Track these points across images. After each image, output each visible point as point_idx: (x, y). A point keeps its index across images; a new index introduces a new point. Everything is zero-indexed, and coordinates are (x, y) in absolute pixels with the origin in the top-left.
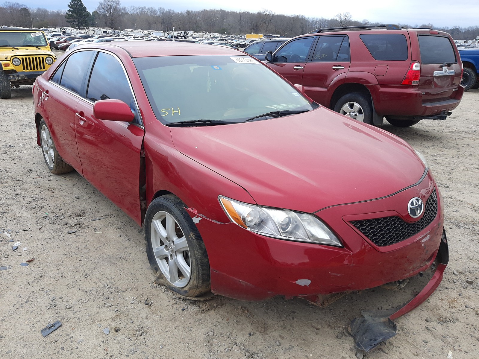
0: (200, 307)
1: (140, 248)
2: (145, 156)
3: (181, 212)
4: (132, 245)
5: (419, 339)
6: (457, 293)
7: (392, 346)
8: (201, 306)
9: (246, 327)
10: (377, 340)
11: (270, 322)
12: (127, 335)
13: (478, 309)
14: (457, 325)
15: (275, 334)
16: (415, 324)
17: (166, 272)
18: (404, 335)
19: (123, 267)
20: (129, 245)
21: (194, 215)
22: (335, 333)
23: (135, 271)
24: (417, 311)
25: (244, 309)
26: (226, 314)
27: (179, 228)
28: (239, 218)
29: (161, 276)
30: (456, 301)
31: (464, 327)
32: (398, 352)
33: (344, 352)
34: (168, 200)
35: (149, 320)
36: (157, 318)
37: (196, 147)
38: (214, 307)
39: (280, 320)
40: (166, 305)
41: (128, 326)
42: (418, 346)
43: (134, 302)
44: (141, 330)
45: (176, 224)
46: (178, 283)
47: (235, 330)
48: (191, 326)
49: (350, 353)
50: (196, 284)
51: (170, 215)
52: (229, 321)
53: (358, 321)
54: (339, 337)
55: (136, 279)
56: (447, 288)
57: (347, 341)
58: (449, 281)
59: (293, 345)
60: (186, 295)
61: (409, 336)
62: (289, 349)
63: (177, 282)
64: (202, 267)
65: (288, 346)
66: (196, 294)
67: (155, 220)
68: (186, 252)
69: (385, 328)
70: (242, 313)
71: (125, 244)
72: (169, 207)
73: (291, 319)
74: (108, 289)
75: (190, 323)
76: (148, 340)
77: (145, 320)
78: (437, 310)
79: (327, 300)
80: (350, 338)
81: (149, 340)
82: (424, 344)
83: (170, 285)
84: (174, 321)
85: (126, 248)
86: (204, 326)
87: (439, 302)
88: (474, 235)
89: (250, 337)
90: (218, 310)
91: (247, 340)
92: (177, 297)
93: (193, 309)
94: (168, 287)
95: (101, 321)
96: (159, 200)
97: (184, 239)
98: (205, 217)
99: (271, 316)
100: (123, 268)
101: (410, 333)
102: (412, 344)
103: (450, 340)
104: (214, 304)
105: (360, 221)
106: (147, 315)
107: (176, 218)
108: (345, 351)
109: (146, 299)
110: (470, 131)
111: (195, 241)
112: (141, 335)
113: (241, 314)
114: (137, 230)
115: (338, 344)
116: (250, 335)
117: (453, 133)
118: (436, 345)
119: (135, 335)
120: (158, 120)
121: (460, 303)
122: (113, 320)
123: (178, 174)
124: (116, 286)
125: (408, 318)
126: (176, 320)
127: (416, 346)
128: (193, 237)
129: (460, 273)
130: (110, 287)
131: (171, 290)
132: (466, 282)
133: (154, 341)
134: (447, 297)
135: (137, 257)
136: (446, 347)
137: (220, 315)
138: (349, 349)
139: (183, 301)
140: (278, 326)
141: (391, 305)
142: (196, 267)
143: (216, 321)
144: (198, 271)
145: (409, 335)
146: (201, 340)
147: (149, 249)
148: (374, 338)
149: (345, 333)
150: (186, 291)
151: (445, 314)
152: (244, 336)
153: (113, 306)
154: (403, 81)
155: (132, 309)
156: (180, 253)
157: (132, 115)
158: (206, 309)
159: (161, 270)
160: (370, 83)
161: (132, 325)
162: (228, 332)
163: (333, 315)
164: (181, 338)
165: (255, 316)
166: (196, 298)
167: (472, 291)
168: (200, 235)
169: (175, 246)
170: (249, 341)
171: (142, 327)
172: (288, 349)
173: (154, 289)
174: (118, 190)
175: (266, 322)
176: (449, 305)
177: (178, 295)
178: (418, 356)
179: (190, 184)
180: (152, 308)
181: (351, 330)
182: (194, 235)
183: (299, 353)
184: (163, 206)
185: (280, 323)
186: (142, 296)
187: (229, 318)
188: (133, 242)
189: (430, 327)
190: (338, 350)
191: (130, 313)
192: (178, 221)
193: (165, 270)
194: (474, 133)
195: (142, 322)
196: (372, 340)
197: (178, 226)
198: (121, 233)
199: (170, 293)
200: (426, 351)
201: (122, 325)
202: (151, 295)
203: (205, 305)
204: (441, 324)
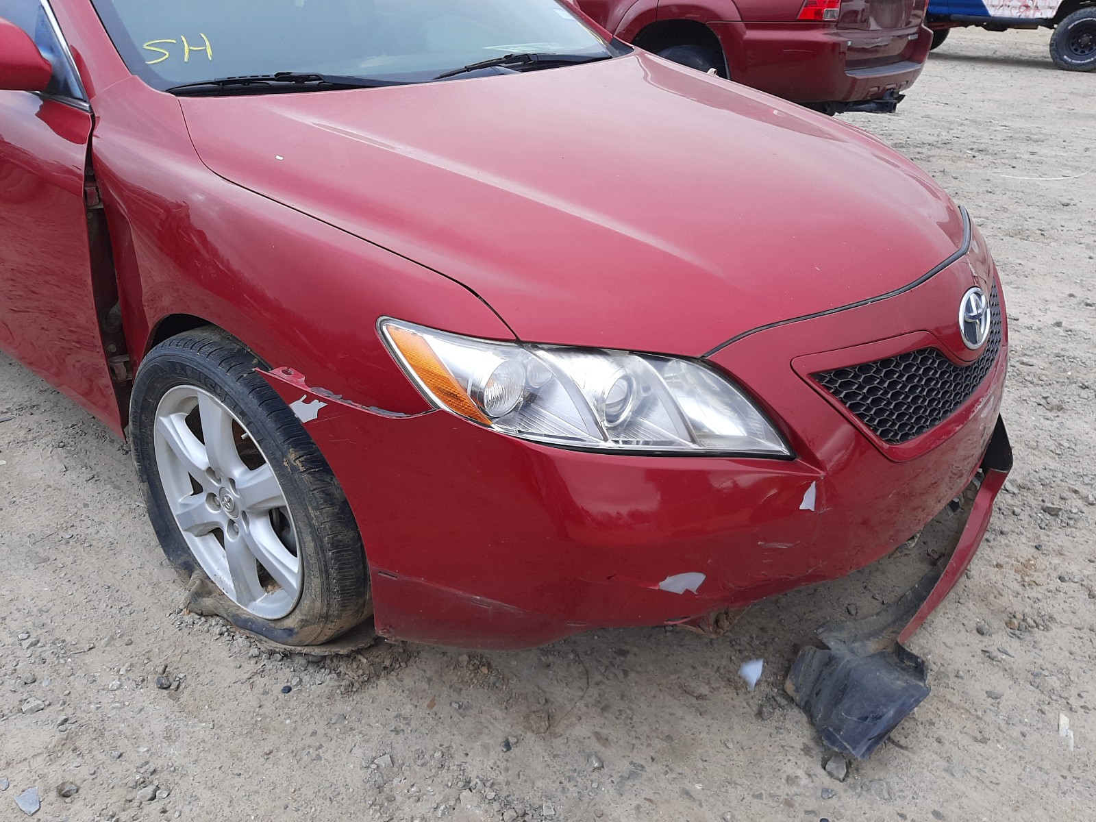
0: (339, 674)
1: (132, 502)
2: (104, 205)
3: (246, 385)
4: (105, 494)
5: (977, 689)
6: (1030, 543)
7: (913, 723)
8: (342, 669)
9: (492, 721)
10: (883, 718)
11: (560, 694)
12: (104, 807)
13: (1091, 583)
14: (1057, 633)
15: (582, 730)
16: (952, 645)
17: (220, 573)
18: (936, 682)
19: (78, 567)
20: (96, 495)
21: (296, 394)
22: (751, 702)
23: (119, 577)
24: (947, 607)
25: (480, 663)
26: (424, 685)
27: (248, 437)
28: (459, 391)
29: (206, 587)
30: (1033, 565)
31: (1075, 637)
32: (934, 740)
33: (789, 760)
34: (197, 347)
35: (175, 741)
36: (202, 730)
37: (278, 157)
38: (385, 668)
39: (588, 683)
40: (229, 680)
41: (104, 774)
42: (979, 713)
43: (121, 685)
44: (151, 783)
45: (235, 426)
46: (264, 605)
47: (458, 739)
48: (318, 744)
49: (805, 761)
50: (322, 608)
51: (210, 397)
52: (435, 708)
53: (812, 660)
54: (766, 715)
55: (122, 604)
56: (1002, 533)
57: (788, 726)
58: (1003, 513)
59: (642, 762)
60: (290, 640)
61: (947, 686)
62: (632, 775)
63: (258, 601)
64: (337, 559)
65: (624, 766)
66: (323, 638)
67: (163, 416)
68: (280, 512)
69: (892, 677)
70: (473, 675)
71: (80, 492)
72: (205, 371)
73: (621, 675)
74: (29, 651)
75: (314, 733)
76: (177, 814)
77: (164, 745)
78: (995, 597)
79: (726, 613)
80: (796, 715)
81: (181, 812)
82: (992, 705)
83: (238, 612)
84: (259, 732)
85: (86, 505)
86: (358, 738)
87: (995, 575)
88: (1020, 384)
89: (508, 753)
90: (399, 677)
91: (502, 767)
92: (262, 649)
93: (320, 683)
94: (229, 619)
95: (8, 764)
96: (170, 349)
97: (267, 472)
98: (337, 399)
99: (560, 673)
100: (80, 573)
101: (948, 675)
102: (963, 708)
103: (1054, 682)
104: (384, 658)
105: (840, 372)
106: (167, 724)
107: (235, 407)
108: (791, 758)
109: (160, 669)
110: (938, 141)
111: (305, 476)
112: (153, 798)
113: (472, 680)
114: (118, 446)
115: (768, 738)
116: (508, 746)
117: (902, 147)
118: (1022, 702)
119: (131, 801)
120: (136, 76)
121: (1045, 569)
122: (52, 755)
123: (228, 268)
124: (57, 634)
125: (930, 629)
126: (265, 730)
127: (973, 711)
128: (300, 465)
129: (1020, 487)
130: (38, 641)
131: (242, 628)
132: (1042, 511)
133: (199, 815)
134: (1008, 557)
135: (123, 532)
136: (1049, 704)
137: (408, 692)
138: (802, 750)
139: (285, 658)
140: (587, 706)
141: (878, 596)
142: (319, 559)
143: (395, 714)
144: (327, 571)
145: (947, 681)
146: (356, 789)
147: (158, 506)
148: (872, 712)
149: (778, 699)
150: (290, 631)
151: (1018, 607)
152: (488, 753)
153: (49, 705)
154: (801, 11)
155: (114, 708)
156: (259, 514)
157: (46, 67)
158: (361, 679)
159: (205, 569)
160: (721, 18)
161: (118, 768)
162: (438, 747)
163: (733, 646)
164: (286, 791)
165: (514, 681)
166: (323, 649)
167: (1062, 532)
168: (321, 456)
169: (241, 496)
170: (507, 769)
171: (152, 769)
172: (629, 778)
173: (186, 631)
174: (46, 332)
175: (548, 696)
176: (1020, 580)
177: (265, 645)
178: (986, 743)
179: (270, 294)
180: (185, 696)
181: (794, 688)
182: (302, 459)
183: (662, 785)
184: (183, 367)
185: (590, 693)
186: (145, 662)
187: (433, 700)
188: (108, 486)
189: (993, 650)
190: (771, 757)
191: (107, 724)
192: (242, 414)
193: (215, 567)
194: (949, 146)
195: (153, 750)
196: (867, 718)
197: (245, 432)
198: (67, 460)
199: (240, 640)
200: (1003, 724)
201: (85, 771)
202: (178, 652)
203: (355, 666)
204: (1019, 638)
